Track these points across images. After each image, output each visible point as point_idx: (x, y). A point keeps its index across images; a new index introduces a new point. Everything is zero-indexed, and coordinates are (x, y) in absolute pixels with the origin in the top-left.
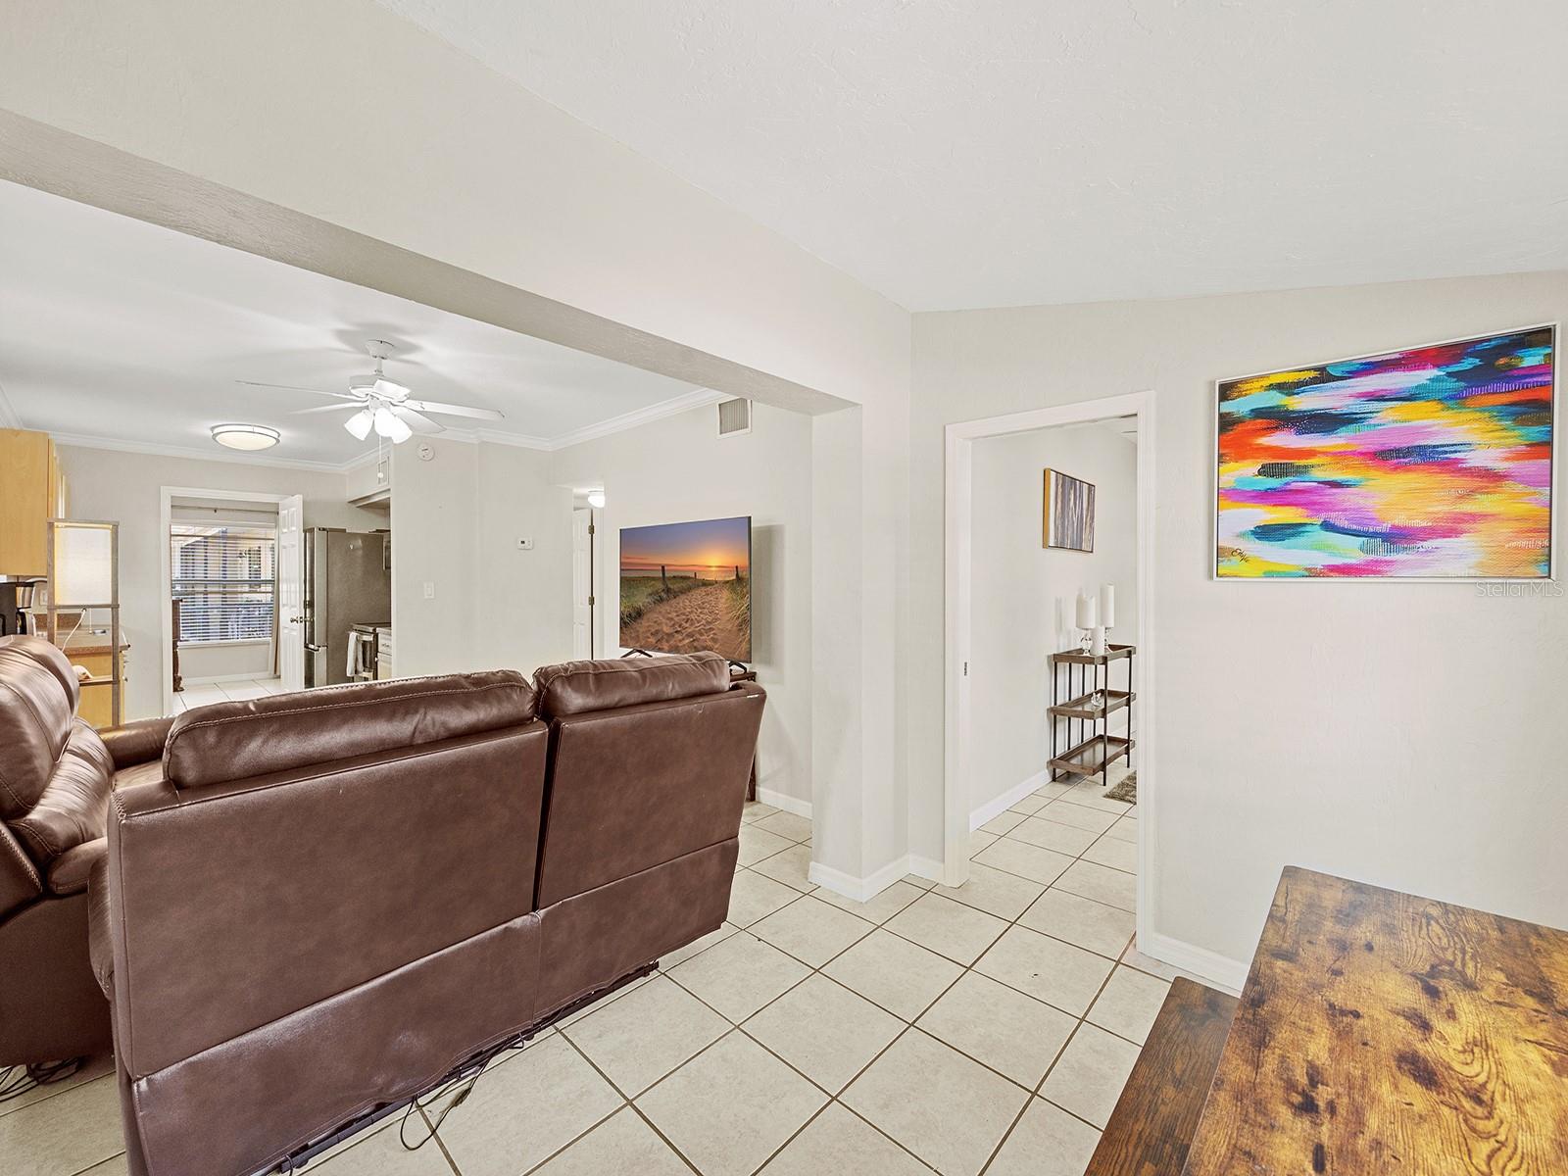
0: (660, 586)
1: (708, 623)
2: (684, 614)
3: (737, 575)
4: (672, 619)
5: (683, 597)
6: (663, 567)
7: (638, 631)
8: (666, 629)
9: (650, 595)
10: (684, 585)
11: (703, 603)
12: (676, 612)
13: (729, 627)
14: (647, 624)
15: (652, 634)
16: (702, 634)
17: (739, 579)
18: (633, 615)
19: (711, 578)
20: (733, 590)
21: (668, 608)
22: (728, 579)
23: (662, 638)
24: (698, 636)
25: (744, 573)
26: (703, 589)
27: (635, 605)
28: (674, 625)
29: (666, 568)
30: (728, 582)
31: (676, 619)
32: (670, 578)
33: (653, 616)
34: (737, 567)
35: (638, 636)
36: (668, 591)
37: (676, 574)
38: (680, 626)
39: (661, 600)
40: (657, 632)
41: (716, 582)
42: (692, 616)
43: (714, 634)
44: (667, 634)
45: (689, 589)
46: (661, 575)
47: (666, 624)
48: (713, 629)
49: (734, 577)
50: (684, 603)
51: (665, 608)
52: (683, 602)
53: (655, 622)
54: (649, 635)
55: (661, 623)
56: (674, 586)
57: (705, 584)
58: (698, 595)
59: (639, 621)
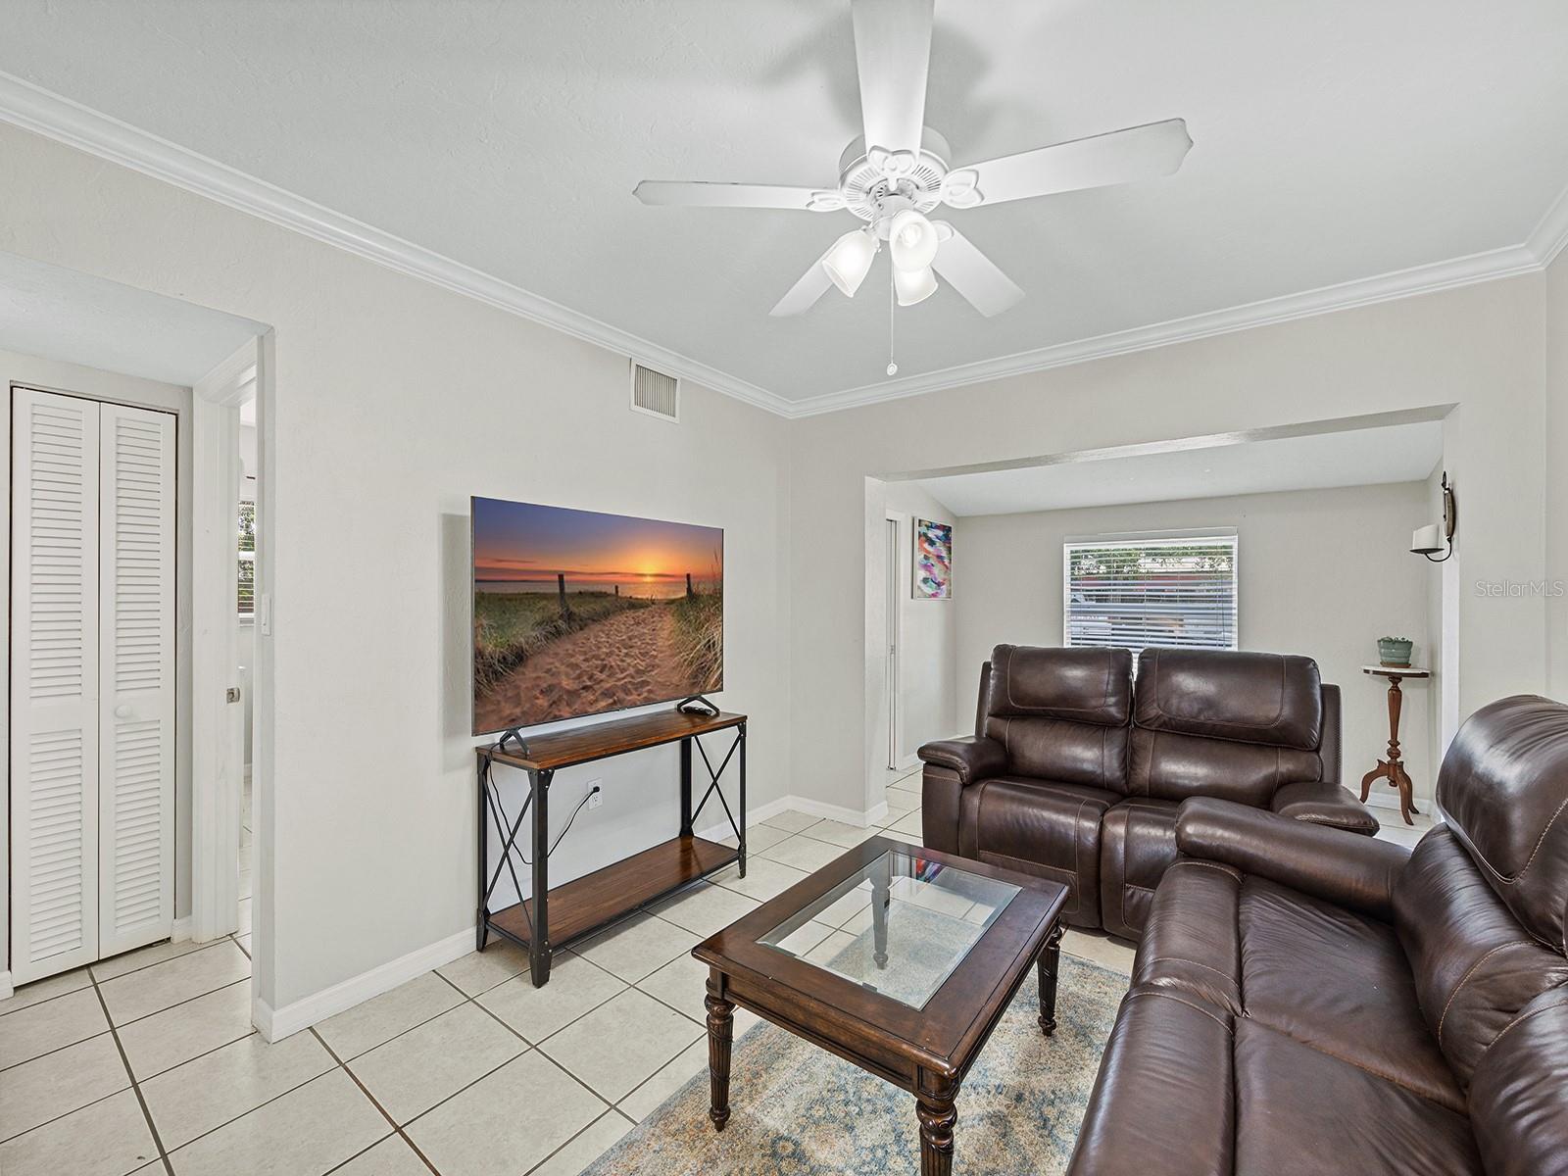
0: (555, 608)
1: (639, 672)
2: (597, 657)
3: (689, 590)
4: (576, 666)
5: (597, 627)
6: (561, 577)
7: (518, 687)
8: (567, 684)
9: (539, 624)
10: (598, 606)
11: (630, 639)
12: (585, 653)
13: (675, 679)
14: (534, 675)
15: (542, 692)
16: (628, 692)
17: (692, 596)
18: (510, 659)
19: (643, 594)
20: (683, 616)
21: (569, 646)
22: (673, 597)
23: (560, 699)
24: (622, 695)
25: (701, 587)
26: (630, 613)
27: (513, 641)
28: (579, 677)
29: (565, 578)
30: (673, 602)
31: (584, 666)
32: (573, 596)
33: (545, 661)
34: (688, 575)
35: (518, 695)
36: (569, 617)
37: (583, 588)
38: (591, 678)
39: (558, 633)
40: (551, 688)
41: (653, 602)
42: (612, 661)
43: (650, 691)
44: (568, 692)
45: (606, 614)
46: (558, 591)
47: (567, 675)
48: (648, 683)
49: (684, 594)
50: (600, 638)
51: (565, 646)
52: (596, 636)
53: (548, 671)
54: (537, 693)
55: (559, 673)
56: (581, 609)
57: (635, 605)
58: (622, 623)
59: (520, 669)
